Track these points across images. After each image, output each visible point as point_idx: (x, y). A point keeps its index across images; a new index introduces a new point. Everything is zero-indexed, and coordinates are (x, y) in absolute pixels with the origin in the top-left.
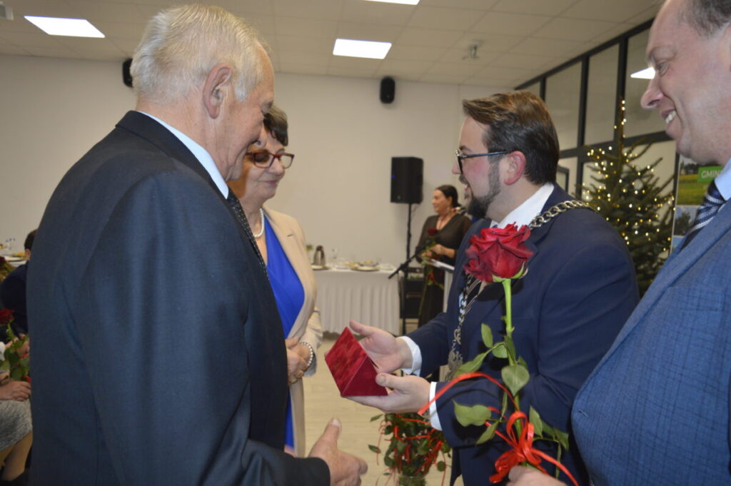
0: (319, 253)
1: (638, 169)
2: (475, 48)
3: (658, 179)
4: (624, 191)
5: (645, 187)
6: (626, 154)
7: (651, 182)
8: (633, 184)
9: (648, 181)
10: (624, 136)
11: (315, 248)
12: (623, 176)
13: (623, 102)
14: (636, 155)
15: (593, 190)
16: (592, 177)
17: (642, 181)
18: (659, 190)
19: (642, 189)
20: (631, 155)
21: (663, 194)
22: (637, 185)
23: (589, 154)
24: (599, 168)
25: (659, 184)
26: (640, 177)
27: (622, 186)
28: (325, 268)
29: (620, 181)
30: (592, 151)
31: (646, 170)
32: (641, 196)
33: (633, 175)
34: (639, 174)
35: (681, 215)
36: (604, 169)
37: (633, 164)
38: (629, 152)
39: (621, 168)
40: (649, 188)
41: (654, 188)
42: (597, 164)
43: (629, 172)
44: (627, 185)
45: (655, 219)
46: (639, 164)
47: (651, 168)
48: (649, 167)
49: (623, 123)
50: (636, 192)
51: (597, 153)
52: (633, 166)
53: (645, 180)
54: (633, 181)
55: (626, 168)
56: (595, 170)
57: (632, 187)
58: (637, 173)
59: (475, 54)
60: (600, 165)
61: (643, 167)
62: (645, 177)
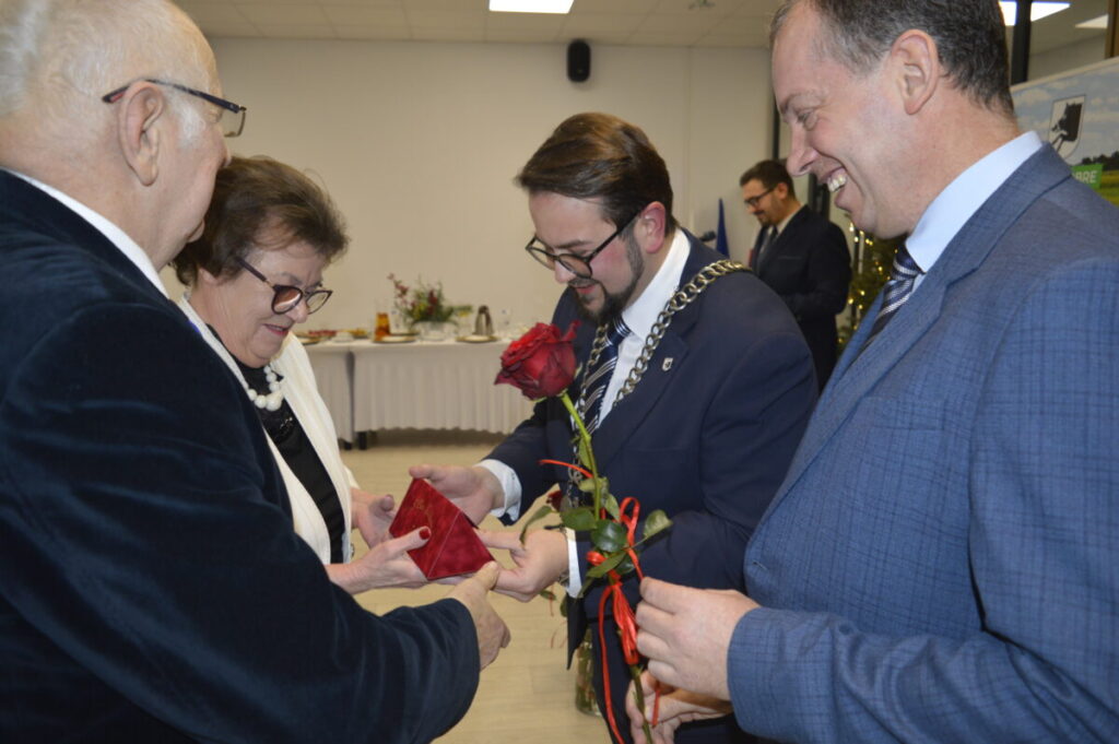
0: (483, 317)
11: (476, 309)
28: (493, 339)
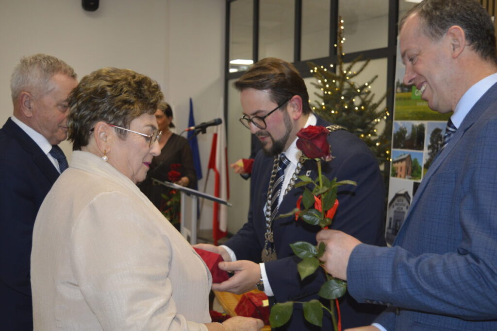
1: (357, 86)
3: (374, 95)
4: (346, 107)
5: (364, 103)
6: (345, 72)
7: (368, 99)
8: (354, 100)
9: (366, 97)
10: (343, 54)
12: (344, 93)
13: (342, 21)
14: (355, 73)
15: (318, 107)
16: (315, 93)
17: (360, 97)
18: (376, 106)
19: (360, 107)
20: (350, 73)
21: (379, 109)
22: (357, 101)
23: (312, 71)
24: (321, 85)
25: (375, 101)
26: (359, 94)
27: (343, 102)
29: (343, 98)
30: (316, 68)
31: (364, 87)
32: (361, 112)
33: (352, 92)
34: (359, 91)
36: (327, 86)
37: (353, 80)
38: (349, 69)
39: (342, 85)
40: (367, 103)
41: (371, 104)
42: (320, 81)
43: (348, 89)
44: (348, 102)
45: (374, 134)
46: (358, 82)
47: (369, 84)
48: (366, 84)
49: (342, 42)
50: (357, 108)
51: (319, 70)
52: (352, 83)
53: (363, 96)
54: (353, 98)
55: (346, 85)
56: (319, 87)
57: (352, 103)
58: (356, 90)
60: (323, 82)
61: (361, 84)
62: (363, 94)
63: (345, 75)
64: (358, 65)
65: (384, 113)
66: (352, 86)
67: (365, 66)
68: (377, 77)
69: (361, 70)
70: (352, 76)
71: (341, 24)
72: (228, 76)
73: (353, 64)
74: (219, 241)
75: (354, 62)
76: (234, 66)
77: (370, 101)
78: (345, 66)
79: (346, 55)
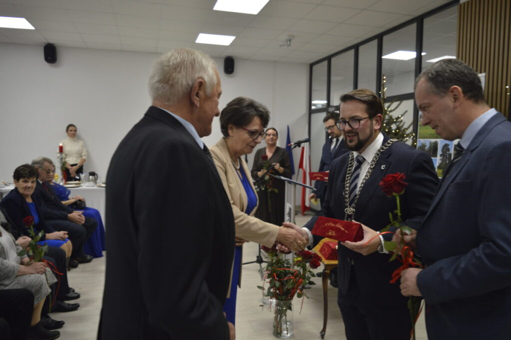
1: (394, 118)
2: (290, 40)
3: (404, 123)
4: (387, 130)
5: (398, 128)
6: (386, 109)
7: (401, 125)
10: (385, 97)
12: (385, 122)
13: (384, 78)
14: (393, 109)
17: (396, 124)
18: (406, 129)
19: (396, 129)
20: (389, 109)
21: (408, 132)
22: (394, 127)
25: (405, 126)
26: (395, 122)
27: (385, 128)
29: (385, 125)
31: (398, 118)
32: (396, 133)
33: (391, 121)
34: (395, 120)
35: (421, 145)
37: (391, 114)
38: (389, 107)
39: (384, 117)
40: (400, 128)
41: (403, 129)
43: (388, 119)
44: (388, 127)
46: (394, 115)
47: (402, 116)
48: (400, 116)
49: (385, 90)
50: (393, 131)
53: (398, 124)
54: (391, 125)
55: (387, 117)
57: (391, 128)
58: (393, 120)
59: (290, 44)
61: (397, 116)
62: (398, 122)
63: (386, 111)
64: (395, 104)
65: (411, 133)
66: (391, 117)
67: (399, 104)
68: (406, 111)
69: (397, 108)
70: (391, 111)
71: (384, 80)
72: (311, 112)
73: (391, 104)
74: (305, 213)
75: (392, 103)
76: (315, 105)
77: (402, 126)
78: (386, 105)
79: (387, 98)
